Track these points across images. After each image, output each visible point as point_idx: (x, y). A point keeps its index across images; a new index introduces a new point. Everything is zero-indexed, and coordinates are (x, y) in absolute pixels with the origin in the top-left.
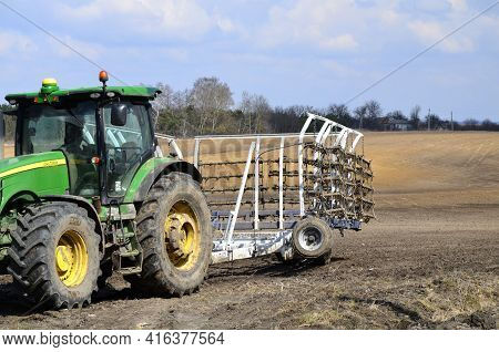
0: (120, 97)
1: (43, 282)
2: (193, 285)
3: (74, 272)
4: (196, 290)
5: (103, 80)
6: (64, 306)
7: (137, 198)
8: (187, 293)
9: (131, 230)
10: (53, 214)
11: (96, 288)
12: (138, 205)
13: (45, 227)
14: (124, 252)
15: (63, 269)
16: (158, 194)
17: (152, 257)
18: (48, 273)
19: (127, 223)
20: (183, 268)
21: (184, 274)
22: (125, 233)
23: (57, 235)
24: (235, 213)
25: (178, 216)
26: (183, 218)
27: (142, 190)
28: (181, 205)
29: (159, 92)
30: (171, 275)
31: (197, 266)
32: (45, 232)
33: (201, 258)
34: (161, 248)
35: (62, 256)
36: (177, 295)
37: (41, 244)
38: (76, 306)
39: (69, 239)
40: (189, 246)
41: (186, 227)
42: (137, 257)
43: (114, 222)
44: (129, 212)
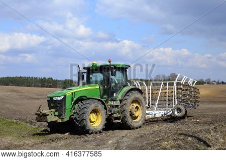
0: (115, 67)
1: (84, 125)
2: (139, 126)
3: (97, 122)
4: (140, 127)
5: (110, 62)
6: (92, 133)
7: (120, 98)
8: (137, 128)
9: (118, 108)
10: (89, 103)
11: (104, 127)
12: (121, 101)
13: (86, 108)
14: (115, 115)
15: (93, 121)
16: (127, 97)
17: (125, 117)
18: (86, 123)
19: (116, 106)
20: (136, 120)
21: (136, 122)
22: (116, 109)
23: (90, 110)
24: (157, 103)
25: (134, 104)
26: (135, 105)
27: (122, 96)
28: (136, 101)
29: (129, 66)
30: (131, 123)
31: (141, 120)
32: (86, 109)
33: (142, 117)
34: (128, 114)
35: (93, 117)
36: (133, 129)
37: (84, 113)
38: (96, 133)
39: (95, 111)
40: (138, 113)
41: (137, 108)
42: (120, 117)
43: (112, 106)
44: (117, 103)
